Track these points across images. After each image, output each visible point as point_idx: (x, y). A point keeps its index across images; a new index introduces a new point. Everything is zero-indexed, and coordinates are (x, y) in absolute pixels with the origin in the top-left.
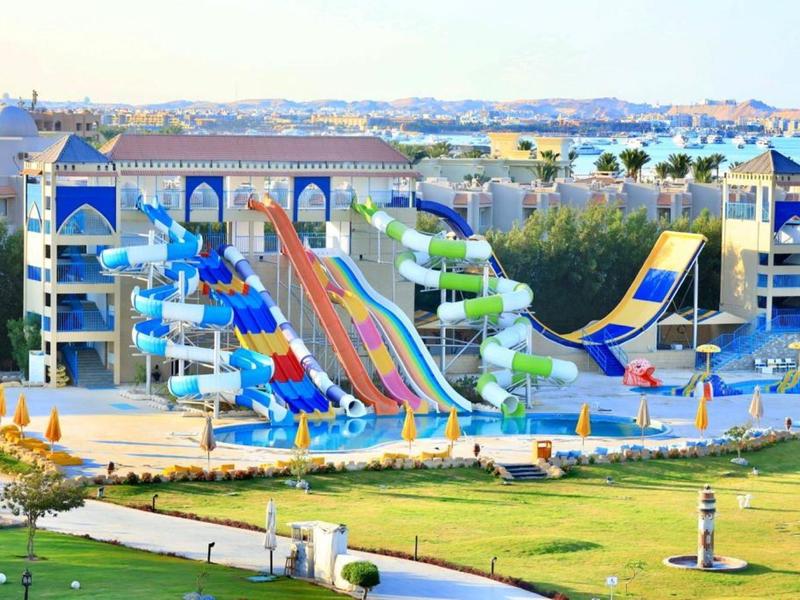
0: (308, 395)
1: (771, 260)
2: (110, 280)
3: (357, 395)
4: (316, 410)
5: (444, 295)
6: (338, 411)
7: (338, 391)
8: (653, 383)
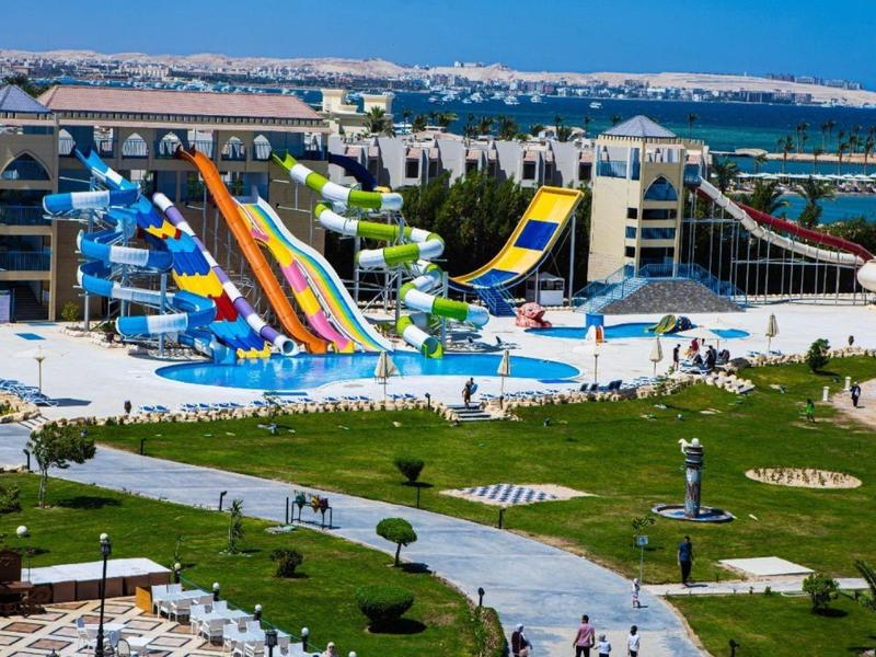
0: (244, 334)
1: (639, 213)
2: (48, 223)
3: (289, 335)
4: (252, 349)
5: (358, 243)
6: (274, 350)
7: (270, 331)
8: (543, 323)
